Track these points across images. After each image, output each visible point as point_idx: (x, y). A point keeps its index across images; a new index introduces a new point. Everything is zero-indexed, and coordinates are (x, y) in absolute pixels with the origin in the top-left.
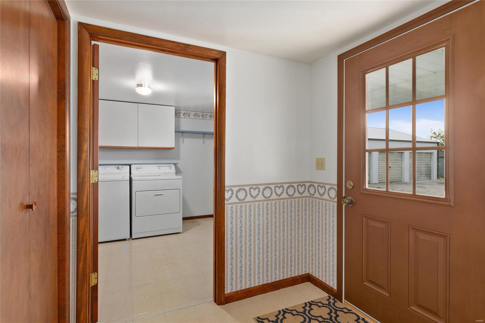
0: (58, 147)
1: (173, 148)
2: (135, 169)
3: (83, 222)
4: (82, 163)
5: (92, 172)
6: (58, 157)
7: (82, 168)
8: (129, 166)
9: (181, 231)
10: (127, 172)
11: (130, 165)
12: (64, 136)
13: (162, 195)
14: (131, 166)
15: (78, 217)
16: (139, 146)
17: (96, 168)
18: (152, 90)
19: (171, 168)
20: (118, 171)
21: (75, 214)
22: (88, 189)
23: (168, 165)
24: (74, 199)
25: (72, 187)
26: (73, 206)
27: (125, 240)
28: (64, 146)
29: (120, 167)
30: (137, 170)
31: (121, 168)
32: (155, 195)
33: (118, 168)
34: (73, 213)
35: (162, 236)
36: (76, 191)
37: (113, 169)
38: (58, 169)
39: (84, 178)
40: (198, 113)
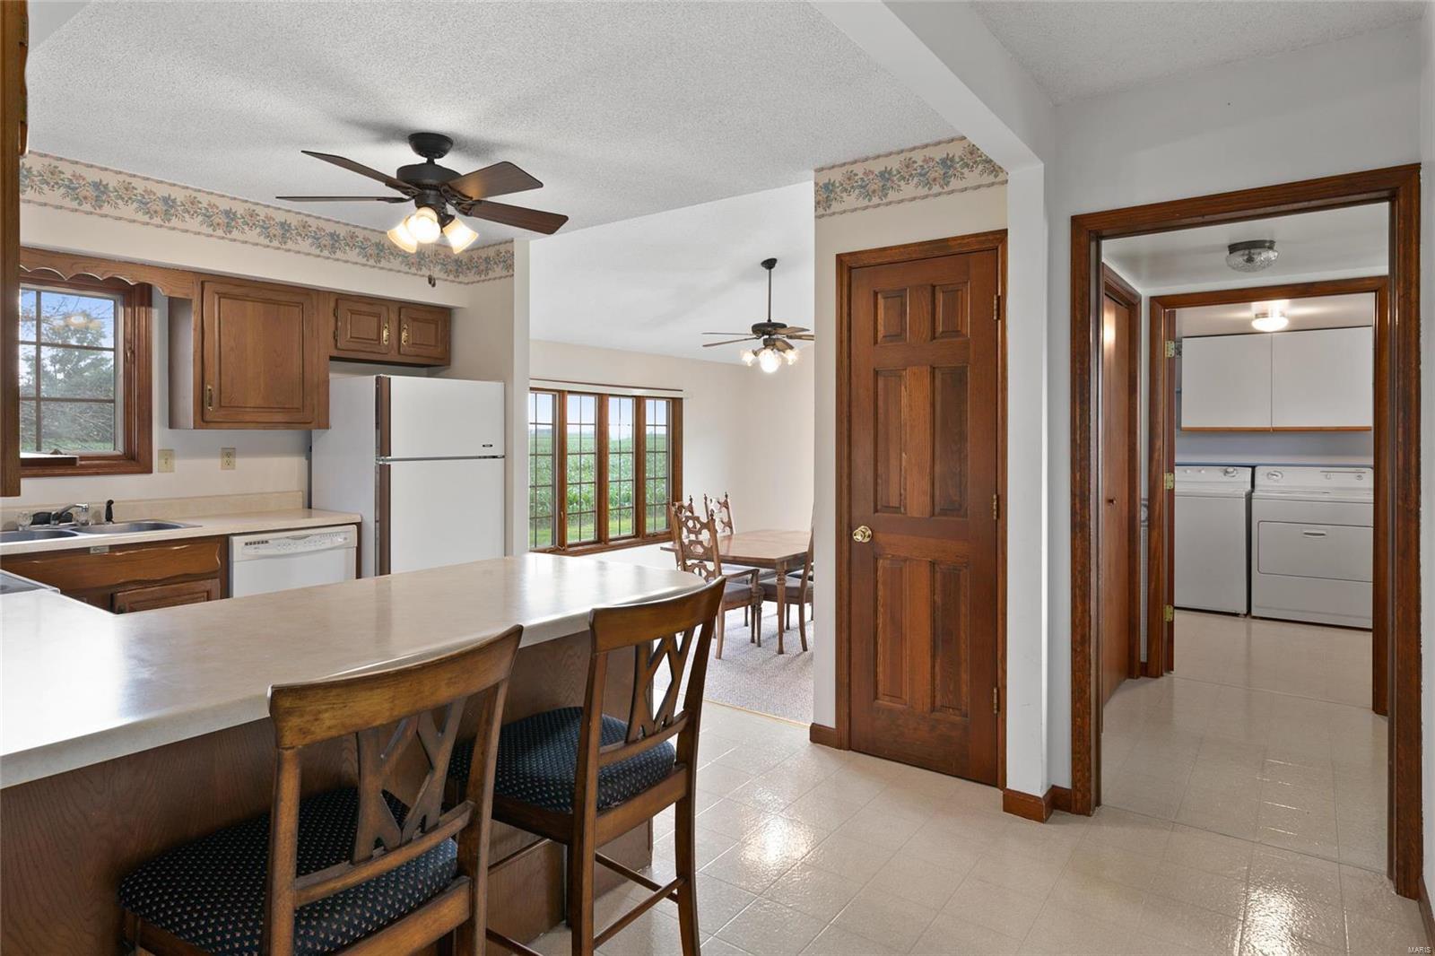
0: (1129, 446)
1: (1368, 429)
2: (1264, 474)
3: (1155, 534)
4: (1155, 463)
5: (1167, 476)
6: (1129, 456)
7: (1154, 469)
8: (1250, 469)
10: (1245, 482)
11: (1253, 468)
12: (1135, 433)
13: (1323, 535)
14: (1256, 468)
15: (1150, 527)
16: (1274, 426)
17: (1172, 471)
18: (1288, 317)
19: (1359, 476)
20: (1226, 479)
21: (1147, 523)
22: (1162, 497)
23: (1353, 469)
24: (1145, 506)
25: (1143, 491)
26: (1143, 514)
27: (1236, 615)
28: (1135, 444)
29: (1230, 469)
30: (1269, 478)
31: (1232, 472)
32: (1306, 534)
33: (1226, 472)
34: (1144, 521)
36: (1147, 497)
37: (1216, 474)
38: (1129, 471)
39: (1155, 482)
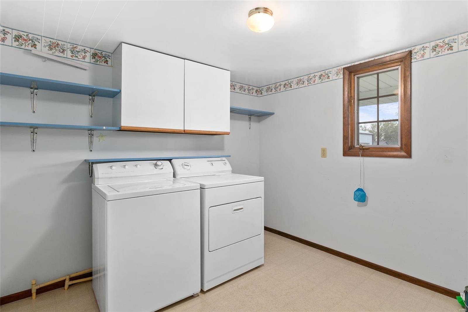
1: (228, 134)
2: (179, 166)
8: (169, 162)
9: (262, 262)
10: (169, 173)
11: (171, 160)
13: (242, 208)
14: (174, 161)
19: (224, 163)
20: (157, 171)
29: (159, 163)
30: (184, 169)
31: (160, 165)
32: (235, 210)
33: (156, 165)
35: (242, 277)
37: (148, 167)
40: (244, 85)
